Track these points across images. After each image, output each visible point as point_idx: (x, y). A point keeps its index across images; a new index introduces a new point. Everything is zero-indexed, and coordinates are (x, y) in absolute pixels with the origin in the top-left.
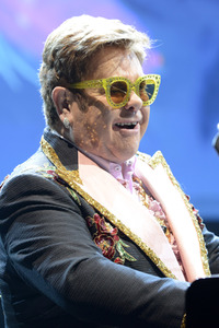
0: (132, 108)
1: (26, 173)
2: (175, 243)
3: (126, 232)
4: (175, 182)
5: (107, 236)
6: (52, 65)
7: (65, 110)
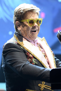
0: (35, 27)
1: (10, 42)
2: (47, 59)
4: (48, 45)
6: (16, 16)
7: (19, 27)
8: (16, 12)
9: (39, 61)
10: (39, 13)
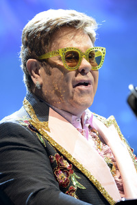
0: (83, 71)
2: (120, 178)
3: (79, 167)
5: (64, 169)
7: (36, 75)
8: (28, 33)
9: (91, 182)
10: (94, 35)
